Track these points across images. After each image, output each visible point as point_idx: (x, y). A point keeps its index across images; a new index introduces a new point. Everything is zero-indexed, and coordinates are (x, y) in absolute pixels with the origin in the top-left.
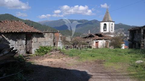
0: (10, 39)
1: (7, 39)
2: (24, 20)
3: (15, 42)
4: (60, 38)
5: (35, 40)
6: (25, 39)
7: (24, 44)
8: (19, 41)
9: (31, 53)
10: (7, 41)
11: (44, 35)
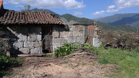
0: (18, 33)
1: (14, 33)
2: (80, 18)
3: (26, 36)
4: (96, 32)
5: (56, 34)
6: (41, 33)
7: (39, 40)
8: (31, 35)
9: (50, 52)
10: (14, 35)
11: (70, 28)
